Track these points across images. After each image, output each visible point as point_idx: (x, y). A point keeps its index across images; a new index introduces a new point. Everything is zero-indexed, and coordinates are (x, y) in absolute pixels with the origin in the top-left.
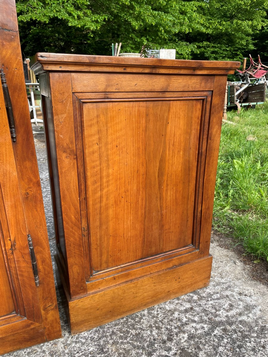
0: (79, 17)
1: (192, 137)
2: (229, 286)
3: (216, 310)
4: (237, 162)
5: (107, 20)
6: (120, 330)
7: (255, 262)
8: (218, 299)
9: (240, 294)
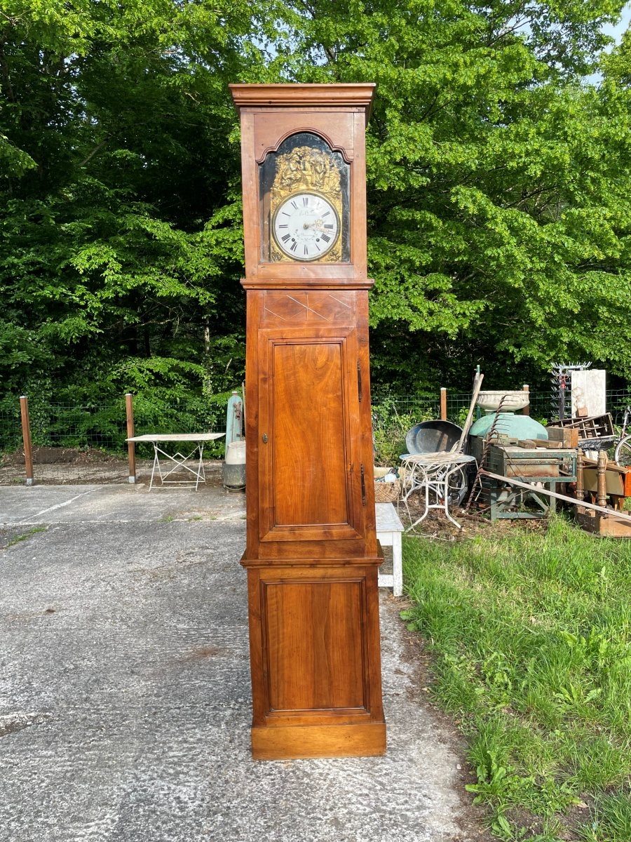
1: (353, 610)
2: (420, 788)
3: (389, 801)
6: (296, 794)
8: (399, 794)
9: (424, 796)
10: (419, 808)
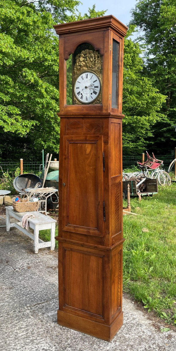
0: (12, 124)
4: (134, 251)
5: (34, 125)
7: (138, 303)
9: (131, 315)
10: (134, 319)
